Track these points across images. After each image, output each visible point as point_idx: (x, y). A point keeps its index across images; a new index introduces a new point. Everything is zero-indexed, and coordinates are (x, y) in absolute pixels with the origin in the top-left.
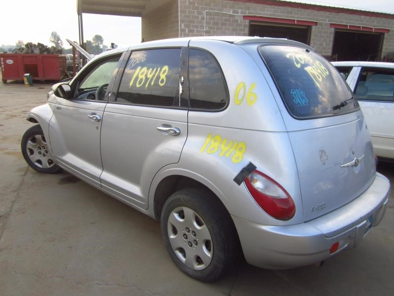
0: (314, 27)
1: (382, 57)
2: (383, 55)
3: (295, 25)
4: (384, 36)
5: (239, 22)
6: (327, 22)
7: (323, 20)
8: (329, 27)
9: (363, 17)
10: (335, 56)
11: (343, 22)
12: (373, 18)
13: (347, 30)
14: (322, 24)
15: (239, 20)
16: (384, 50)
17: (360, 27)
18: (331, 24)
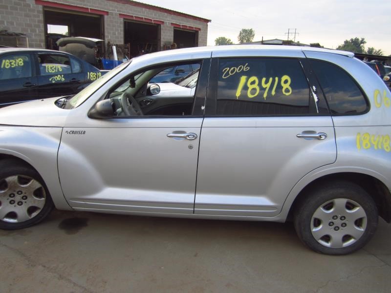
0: (106, 17)
1: (162, 46)
2: (162, 44)
3: (88, 13)
4: (160, 27)
5: (31, 7)
6: (116, 12)
7: (112, 10)
8: (118, 17)
9: (144, 9)
10: (128, 45)
11: (129, 13)
12: (152, 11)
13: (133, 20)
14: (112, 14)
15: (32, 5)
16: (162, 40)
17: (142, 18)
18: (120, 14)
